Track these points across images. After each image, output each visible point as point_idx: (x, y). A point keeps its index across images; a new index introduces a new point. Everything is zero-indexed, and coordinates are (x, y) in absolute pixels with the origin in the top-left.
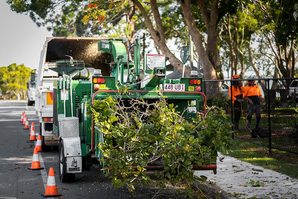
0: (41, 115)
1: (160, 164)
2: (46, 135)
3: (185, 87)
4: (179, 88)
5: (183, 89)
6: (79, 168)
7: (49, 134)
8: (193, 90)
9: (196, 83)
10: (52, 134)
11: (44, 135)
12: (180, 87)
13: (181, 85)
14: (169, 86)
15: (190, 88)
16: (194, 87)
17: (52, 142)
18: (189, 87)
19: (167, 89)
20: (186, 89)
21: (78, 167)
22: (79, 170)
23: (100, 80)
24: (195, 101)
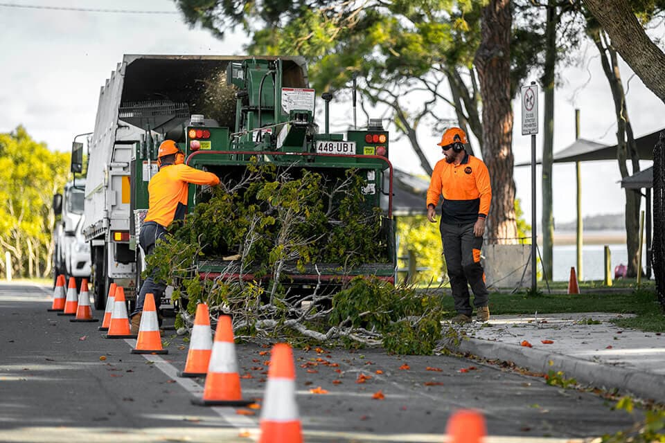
0: (110, 225)
1: (294, 272)
2: (118, 277)
3: (357, 147)
4: (346, 149)
5: (352, 151)
6: (169, 299)
7: (125, 274)
8: (373, 153)
9: (376, 141)
10: (130, 274)
11: (114, 277)
12: (347, 147)
13: (349, 144)
14: (326, 146)
15: (367, 149)
16: (374, 148)
17: (130, 294)
18: (365, 147)
19: (322, 150)
20: (359, 150)
21: (166, 298)
22: (169, 304)
23: (200, 133)
24: (374, 172)
